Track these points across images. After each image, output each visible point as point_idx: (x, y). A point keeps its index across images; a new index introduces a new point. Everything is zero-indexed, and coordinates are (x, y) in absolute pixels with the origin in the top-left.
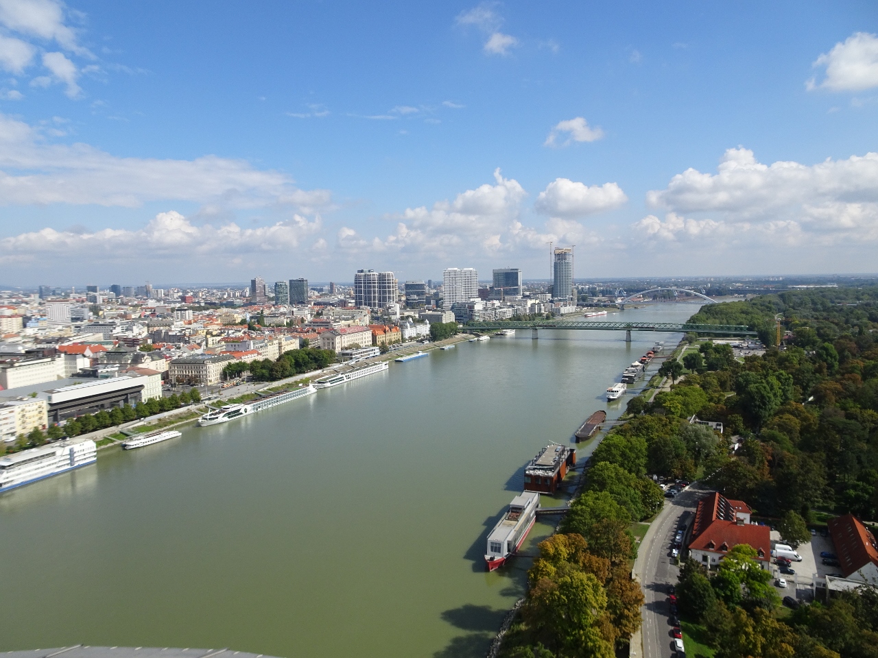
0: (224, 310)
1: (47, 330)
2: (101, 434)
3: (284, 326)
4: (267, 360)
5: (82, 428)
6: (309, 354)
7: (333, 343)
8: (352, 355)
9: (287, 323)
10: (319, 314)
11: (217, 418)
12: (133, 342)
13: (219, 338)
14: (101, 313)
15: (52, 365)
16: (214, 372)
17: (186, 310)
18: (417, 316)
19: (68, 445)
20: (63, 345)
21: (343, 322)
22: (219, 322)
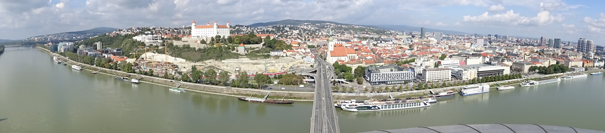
0: (531, 47)
1: (477, 48)
2: (491, 83)
3: (551, 55)
4: (544, 67)
5: (486, 80)
6: (559, 67)
7: (568, 64)
8: (574, 69)
9: (552, 54)
10: (564, 53)
11: (526, 84)
12: (501, 54)
13: (529, 57)
14: (492, 44)
15: (479, 59)
16: (526, 68)
17: (518, 45)
18: (600, 58)
19: (482, 85)
20: (481, 53)
21: (573, 57)
22: (529, 51)
